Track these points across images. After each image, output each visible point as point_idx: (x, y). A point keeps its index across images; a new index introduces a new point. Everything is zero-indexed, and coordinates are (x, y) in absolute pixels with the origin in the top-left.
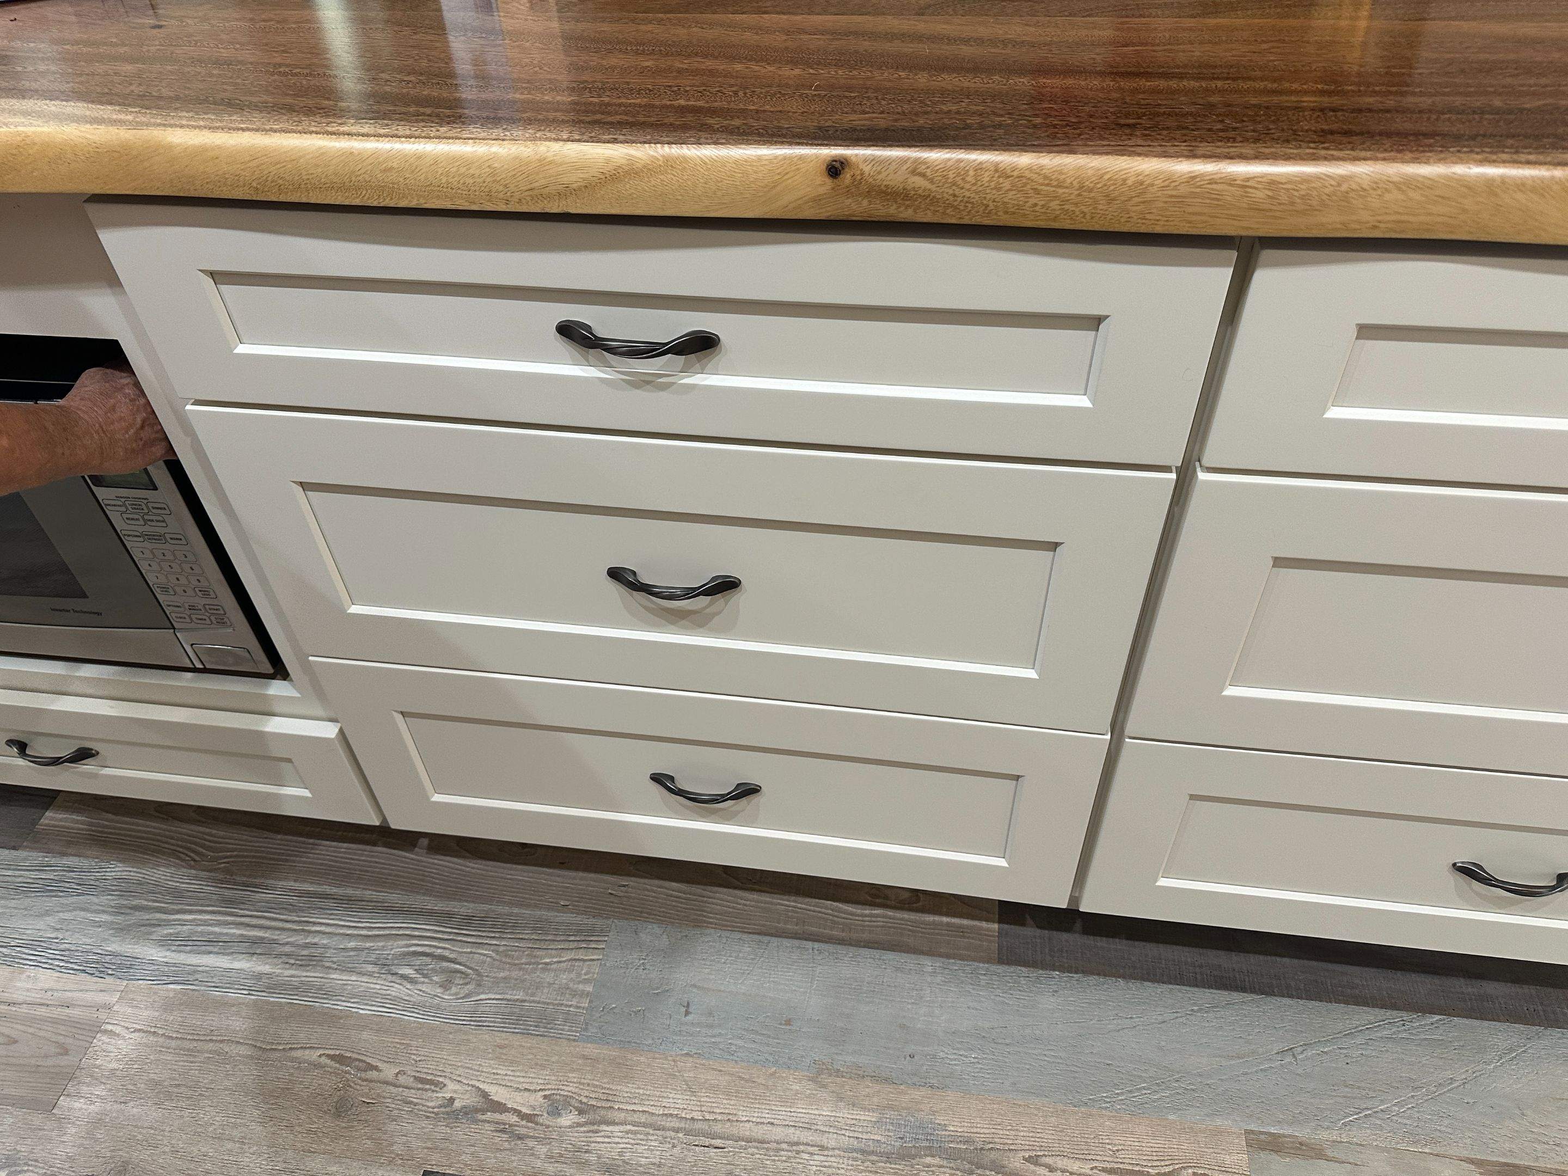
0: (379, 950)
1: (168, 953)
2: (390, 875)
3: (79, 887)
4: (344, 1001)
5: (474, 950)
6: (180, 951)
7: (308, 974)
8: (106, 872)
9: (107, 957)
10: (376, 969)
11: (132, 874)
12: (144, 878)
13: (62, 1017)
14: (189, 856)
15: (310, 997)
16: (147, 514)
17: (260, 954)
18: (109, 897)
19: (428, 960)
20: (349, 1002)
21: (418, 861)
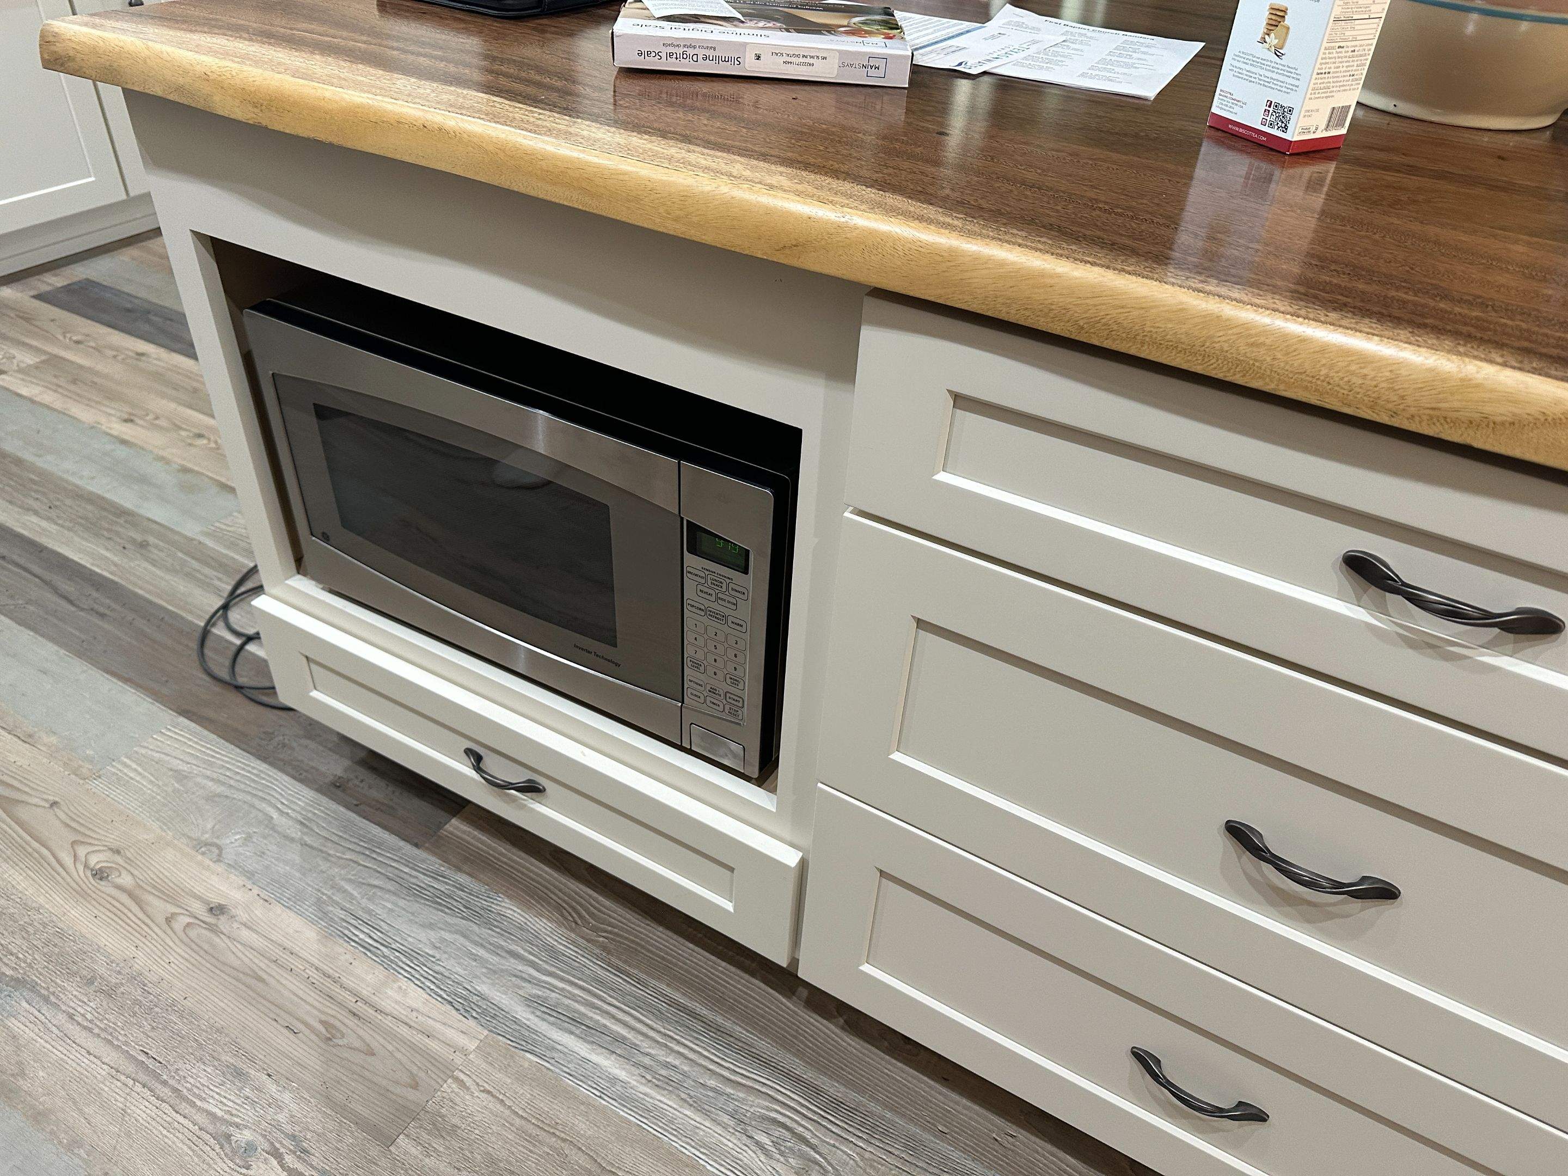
0: (739, 1101)
1: (532, 1017)
2: (763, 1017)
3: (465, 910)
4: (693, 1147)
5: (837, 1144)
6: (544, 1020)
7: (662, 1099)
8: (493, 903)
9: (474, 997)
10: (732, 1123)
11: (516, 915)
12: (526, 923)
13: (420, 1046)
14: (572, 917)
15: (660, 1127)
16: (723, 593)
17: (620, 1056)
18: (490, 932)
19: (787, 1135)
20: (698, 1150)
21: (794, 1012)
